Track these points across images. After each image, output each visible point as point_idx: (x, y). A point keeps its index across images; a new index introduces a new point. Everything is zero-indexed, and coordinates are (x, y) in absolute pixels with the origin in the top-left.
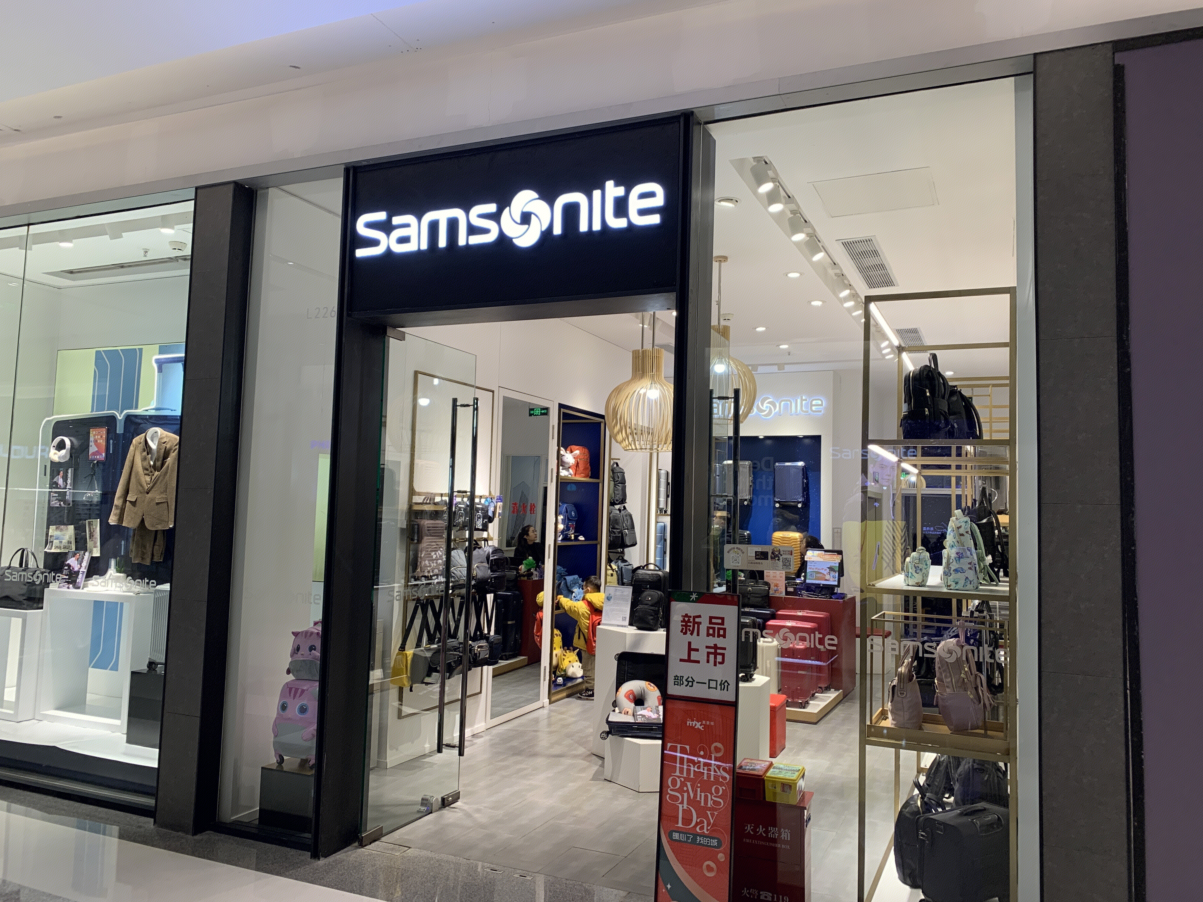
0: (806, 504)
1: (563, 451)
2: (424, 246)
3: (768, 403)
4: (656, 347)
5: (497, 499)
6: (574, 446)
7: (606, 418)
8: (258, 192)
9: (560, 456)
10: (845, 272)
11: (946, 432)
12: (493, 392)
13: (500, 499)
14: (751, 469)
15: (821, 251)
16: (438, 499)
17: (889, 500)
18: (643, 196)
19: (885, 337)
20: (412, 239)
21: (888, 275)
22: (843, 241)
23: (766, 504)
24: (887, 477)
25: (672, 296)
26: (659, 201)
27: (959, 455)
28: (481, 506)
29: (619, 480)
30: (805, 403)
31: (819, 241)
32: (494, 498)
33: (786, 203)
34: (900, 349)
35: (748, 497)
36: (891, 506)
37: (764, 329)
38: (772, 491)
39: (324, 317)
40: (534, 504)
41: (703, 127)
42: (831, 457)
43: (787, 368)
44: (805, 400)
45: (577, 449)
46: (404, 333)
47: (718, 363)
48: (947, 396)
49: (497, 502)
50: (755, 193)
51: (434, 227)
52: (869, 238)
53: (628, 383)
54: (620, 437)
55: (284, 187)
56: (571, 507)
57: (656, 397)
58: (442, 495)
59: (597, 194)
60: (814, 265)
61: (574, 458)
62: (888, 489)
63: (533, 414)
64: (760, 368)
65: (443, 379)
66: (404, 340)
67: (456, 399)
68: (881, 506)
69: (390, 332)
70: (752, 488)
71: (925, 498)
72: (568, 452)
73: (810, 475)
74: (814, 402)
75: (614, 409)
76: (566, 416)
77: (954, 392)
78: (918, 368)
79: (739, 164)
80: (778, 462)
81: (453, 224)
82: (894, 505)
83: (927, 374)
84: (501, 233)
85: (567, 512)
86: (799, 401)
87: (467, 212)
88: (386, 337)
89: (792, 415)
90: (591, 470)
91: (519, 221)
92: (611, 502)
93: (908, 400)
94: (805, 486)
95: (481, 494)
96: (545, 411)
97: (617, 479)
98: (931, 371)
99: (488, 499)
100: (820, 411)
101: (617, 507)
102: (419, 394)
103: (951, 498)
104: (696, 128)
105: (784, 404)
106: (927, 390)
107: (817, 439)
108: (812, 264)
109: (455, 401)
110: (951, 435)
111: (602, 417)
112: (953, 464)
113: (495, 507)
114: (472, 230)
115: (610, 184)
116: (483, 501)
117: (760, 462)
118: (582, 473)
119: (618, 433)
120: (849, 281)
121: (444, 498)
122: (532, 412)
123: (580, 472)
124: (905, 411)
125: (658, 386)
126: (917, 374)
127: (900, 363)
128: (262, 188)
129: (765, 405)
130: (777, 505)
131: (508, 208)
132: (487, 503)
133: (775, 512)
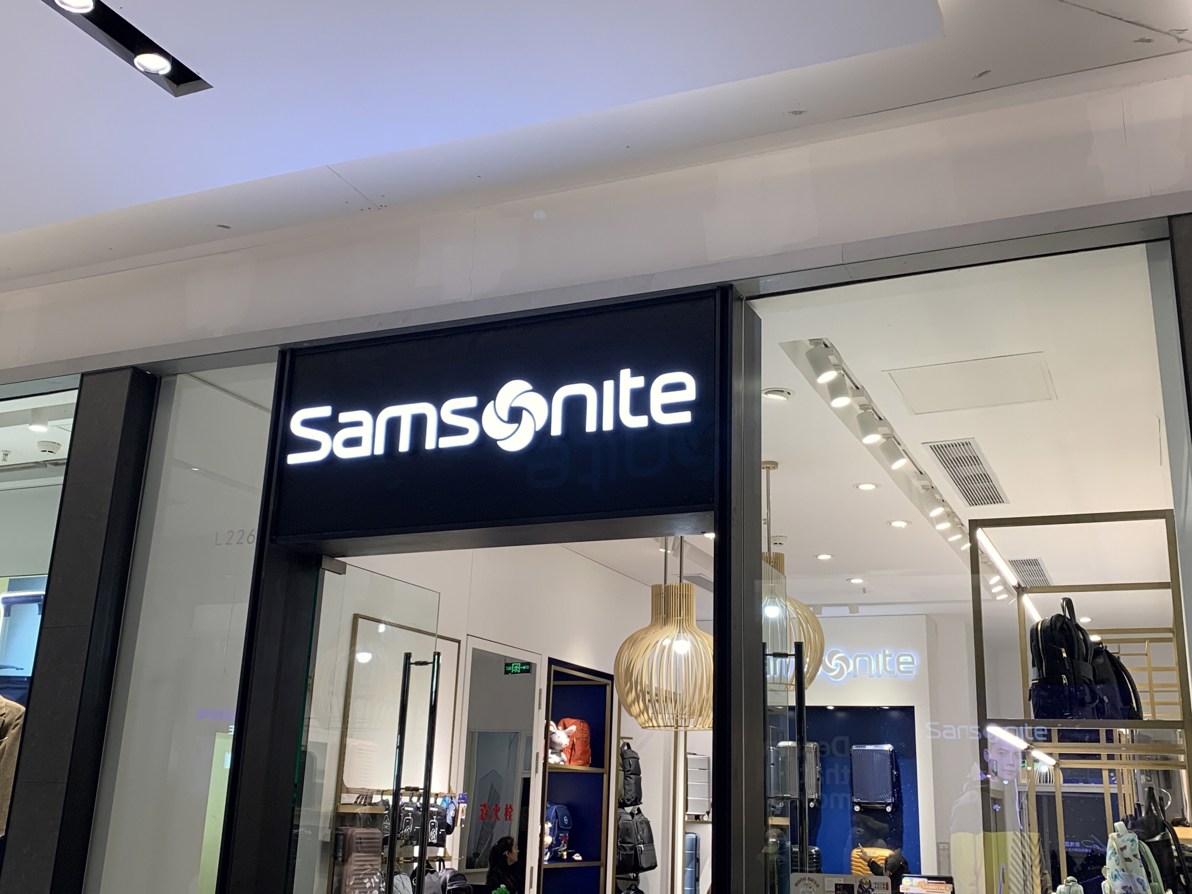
0: (897, 806)
1: (553, 727)
2: (380, 450)
3: (838, 659)
4: (684, 581)
5: (459, 799)
6: (568, 719)
7: (615, 678)
8: (163, 380)
9: (549, 734)
10: (935, 484)
11: (1093, 708)
12: (459, 642)
13: (463, 799)
14: (818, 754)
15: (903, 457)
16: (376, 799)
17: (1013, 802)
18: (668, 388)
19: (995, 571)
20: (364, 442)
21: (994, 488)
22: (932, 444)
23: (841, 806)
24: (1009, 768)
25: (708, 516)
26: (690, 394)
27: (1110, 739)
28: (436, 810)
29: (632, 769)
30: (889, 660)
31: (899, 443)
32: (455, 797)
33: (854, 396)
34: (1020, 590)
35: (815, 796)
36: (1018, 810)
37: (829, 557)
38: (849, 786)
39: (238, 543)
40: (510, 805)
41: (745, 303)
42: (930, 737)
43: (862, 610)
44: (890, 655)
45: (573, 724)
46: (345, 564)
47: (769, 605)
48: (1090, 657)
49: (459, 803)
50: (814, 385)
51: (393, 425)
52: (967, 441)
53: (647, 630)
54: (635, 709)
55: (195, 374)
56: (563, 810)
57: (685, 652)
58: (383, 793)
59: (608, 385)
60: (894, 475)
61: (569, 736)
62: (1011, 782)
63: (510, 671)
64: (824, 609)
65: (391, 624)
66: (345, 573)
67: (410, 654)
68: (1002, 810)
69: (326, 562)
70: (820, 783)
71: (1066, 796)
72: (560, 728)
73: (901, 764)
74: (902, 659)
75: (628, 668)
76: (558, 676)
77: (1099, 650)
78: (1048, 618)
79: (791, 348)
80: (856, 744)
81: (419, 422)
82: (1021, 808)
83: (1061, 627)
84: (483, 433)
85: (557, 817)
86: (881, 657)
87: (438, 407)
88: (321, 570)
89: (872, 677)
90: (593, 755)
91: (506, 419)
92: (619, 803)
93: (1037, 662)
94: (894, 780)
95: (438, 792)
96: (527, 667)
97: (628, 768)
98: (1066, 623)
99: (447, 799)
100: (911, 672)
101: (628, 809)
102: (358, 647)
103: (1104, 799)
104: (736, 305)
105: (860, 661)
106: (1063, 650)
107: (909, 711)
108: (892, 473)
109: (408, 656)
110: (1100, 713)
111: (610, 677)
112: (1104, 753)
113: (456, 811)
114: (444, 430)
115: (625, 374)
116: (439, 801)
117: (830, 743)
118: (580, 759)
119: (633, 702)
120: (941, 496)
121: (385, 797)
122: (509, 668)
123: (576, 757)
124: (1035, 678)
125: (690, 636)
126: (1047, 627)
127: (1021, 610)
128: (170, 375)
129: (834, 662)
130: (857, 808)
131: (492, 402)
132: (445, 804)
133: (854, 817)
